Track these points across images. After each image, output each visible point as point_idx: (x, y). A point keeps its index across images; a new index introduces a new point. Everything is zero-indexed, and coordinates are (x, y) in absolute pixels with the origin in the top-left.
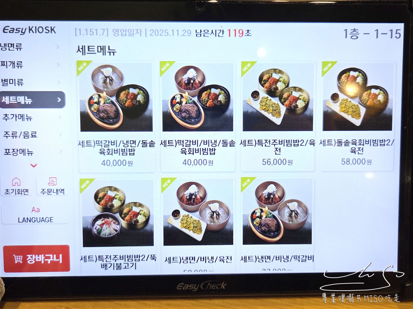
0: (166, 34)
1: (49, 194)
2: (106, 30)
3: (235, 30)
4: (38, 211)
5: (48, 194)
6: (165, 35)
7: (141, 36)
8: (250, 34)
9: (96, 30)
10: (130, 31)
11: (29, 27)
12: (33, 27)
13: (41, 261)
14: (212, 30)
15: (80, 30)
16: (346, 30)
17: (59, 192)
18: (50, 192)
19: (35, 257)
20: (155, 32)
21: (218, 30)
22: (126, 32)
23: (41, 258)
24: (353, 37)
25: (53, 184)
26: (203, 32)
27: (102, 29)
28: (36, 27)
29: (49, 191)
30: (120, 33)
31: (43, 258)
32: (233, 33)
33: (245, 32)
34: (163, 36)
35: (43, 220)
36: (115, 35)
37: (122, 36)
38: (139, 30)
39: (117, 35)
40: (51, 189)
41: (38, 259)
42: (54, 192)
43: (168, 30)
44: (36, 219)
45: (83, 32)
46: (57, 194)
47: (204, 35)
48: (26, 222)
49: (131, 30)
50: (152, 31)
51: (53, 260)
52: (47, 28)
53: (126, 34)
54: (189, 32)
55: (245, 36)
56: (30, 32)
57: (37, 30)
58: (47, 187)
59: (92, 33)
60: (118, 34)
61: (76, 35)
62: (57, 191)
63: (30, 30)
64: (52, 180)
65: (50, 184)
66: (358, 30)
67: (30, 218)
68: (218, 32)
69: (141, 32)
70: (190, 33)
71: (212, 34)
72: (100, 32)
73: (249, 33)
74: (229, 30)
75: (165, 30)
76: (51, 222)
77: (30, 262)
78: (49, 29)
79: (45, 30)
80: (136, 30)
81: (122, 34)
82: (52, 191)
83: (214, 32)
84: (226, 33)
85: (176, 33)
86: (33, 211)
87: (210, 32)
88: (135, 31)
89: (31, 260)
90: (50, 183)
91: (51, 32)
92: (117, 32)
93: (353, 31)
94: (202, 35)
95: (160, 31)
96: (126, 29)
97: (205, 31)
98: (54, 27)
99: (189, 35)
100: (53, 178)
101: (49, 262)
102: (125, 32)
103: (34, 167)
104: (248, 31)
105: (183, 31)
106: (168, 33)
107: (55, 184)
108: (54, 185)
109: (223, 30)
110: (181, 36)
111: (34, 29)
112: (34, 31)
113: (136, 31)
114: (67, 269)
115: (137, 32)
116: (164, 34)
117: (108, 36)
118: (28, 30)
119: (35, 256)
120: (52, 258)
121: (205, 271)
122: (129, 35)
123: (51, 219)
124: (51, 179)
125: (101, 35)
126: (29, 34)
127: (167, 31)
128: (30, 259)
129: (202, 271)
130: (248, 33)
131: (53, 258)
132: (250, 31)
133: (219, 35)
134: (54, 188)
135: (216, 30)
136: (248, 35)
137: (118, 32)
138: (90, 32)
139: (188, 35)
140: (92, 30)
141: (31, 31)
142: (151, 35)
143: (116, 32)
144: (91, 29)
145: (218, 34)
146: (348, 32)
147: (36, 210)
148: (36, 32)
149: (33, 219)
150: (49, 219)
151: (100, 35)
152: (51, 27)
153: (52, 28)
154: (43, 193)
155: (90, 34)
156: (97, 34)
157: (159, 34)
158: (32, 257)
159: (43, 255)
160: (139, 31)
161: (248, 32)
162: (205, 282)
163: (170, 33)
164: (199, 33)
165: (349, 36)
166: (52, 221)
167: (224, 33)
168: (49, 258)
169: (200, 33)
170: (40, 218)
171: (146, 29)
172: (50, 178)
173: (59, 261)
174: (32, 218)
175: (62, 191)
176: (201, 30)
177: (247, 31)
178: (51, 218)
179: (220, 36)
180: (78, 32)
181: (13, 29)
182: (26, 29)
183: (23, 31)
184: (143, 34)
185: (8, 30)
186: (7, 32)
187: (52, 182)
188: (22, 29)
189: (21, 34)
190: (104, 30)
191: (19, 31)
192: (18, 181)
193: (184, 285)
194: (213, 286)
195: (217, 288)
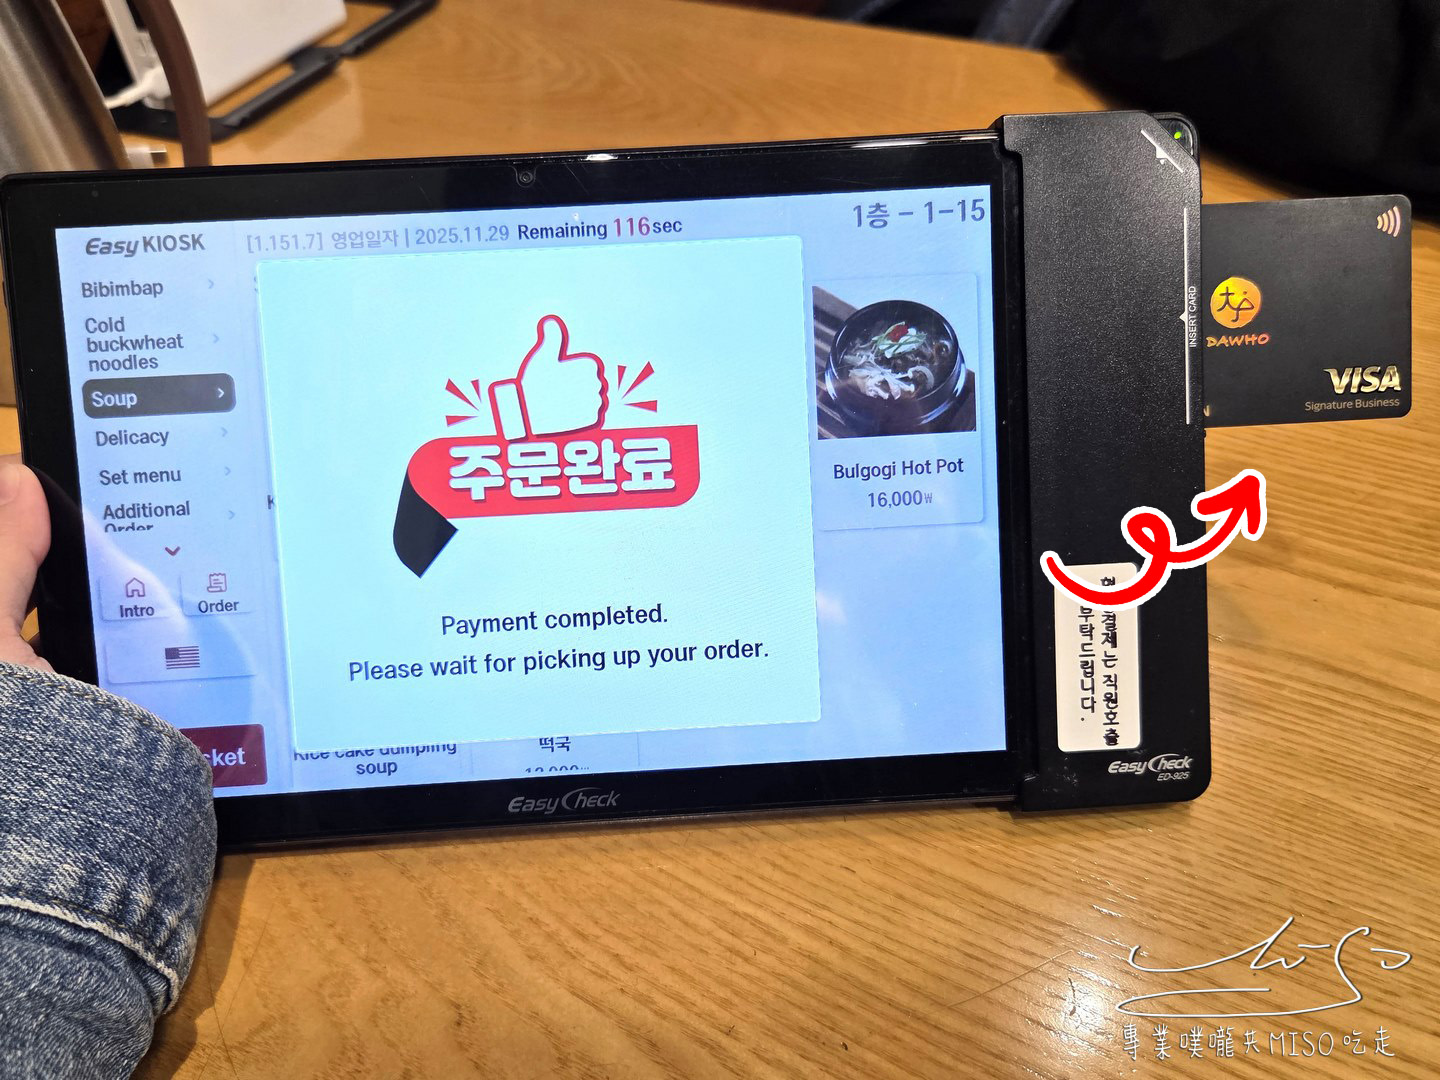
0: (453, 238)
2: (317, 237)
6: (450, 240)
7: (396, 245)
9: (295, 236)
10: (370, 235)
11: (144, 238)
12: (152, 237)
15: (258, 238)
16: (859, 208)
20: (428, 236)
22: (362, 239)
24: (875, 224)
25: (219, 589)
27: (307, 235)
28: (159, 238)
30: (348, 242)
34: (446, 242)
36: (338, 246)
37: (352, 247)
38: (391, 231)
39: (343, 246)
43: (455, 229)
45: (266, 242)
49: (372, 233)
50: (420, 232)
52: (184, 239)
53: (362, 244)
54: (504, 230)
56: (146, 250)
57: (162, 243)
59: (285, 245)
60: (345, 245)
61: (250, 251)
63: (147, 243)
64: (215, 581)
65: (210, 590)
66: (885, 206)
69: (395, 235)
70: (507, 233)
72: (304, 241)
75: (451, 230)
78: (190, 240)
79: (179, 244)
81: (352, 244)
85: (474, 234)
88: (383, 236)
90: (211, 587)
91: (194, 248)
92: (342, 241)
93: (874, 209)
95: (439, 232)
96: (361, 233)
98: (201, 235)
99: (504, 237)
100: (218, 576)
102: (359, 238)
103: (173, 553)
105: (490, 229)
106: (455, 235)
107: (224, 589)
108: (221, 591)
110: (487, 240)
111: (154, 243)
112: (156, 246)
113: (385, 233)
114: (262, 780)
115: (388, 237)
116: (447, 238)
117: (321, 248)
122: (369, 246)
124: (213, 578)
125: (307, 247)
126: (145, 253)
127: (453, 232)
129: (556, 770)
137: (345, 239)
138: (282, 242)
139: (501, 238)
140: (285, 239)
141: (149, 248)
142: (418, 242)
143: (340, 239)
144: (282, 236)
146: (865, 212)
148: (160, 250)
151: (304, 248)
152: (193, 236)
153: (196, 239)
155: (282, 247)
156: (297, 247)
157: (437, 239)
160: (391, 235)
162: (571, 793)
163: (463, 235)
165: (866, 221)
171: (406, 229)
172: (211, 575)
180: (254, 242)
181: (109, 244)
182: (137, 242)
183: (132, 248)
184: (401, 239)
185: (96, 246)
186: (94, 253)
187: (215, 583)
188: (130, 243)
189: (126, 256)
190: (313, 235)
191: (122, 248)
192: (139, 587)
193: (525, 800)
194: (590, 801)
195: (599, 804)
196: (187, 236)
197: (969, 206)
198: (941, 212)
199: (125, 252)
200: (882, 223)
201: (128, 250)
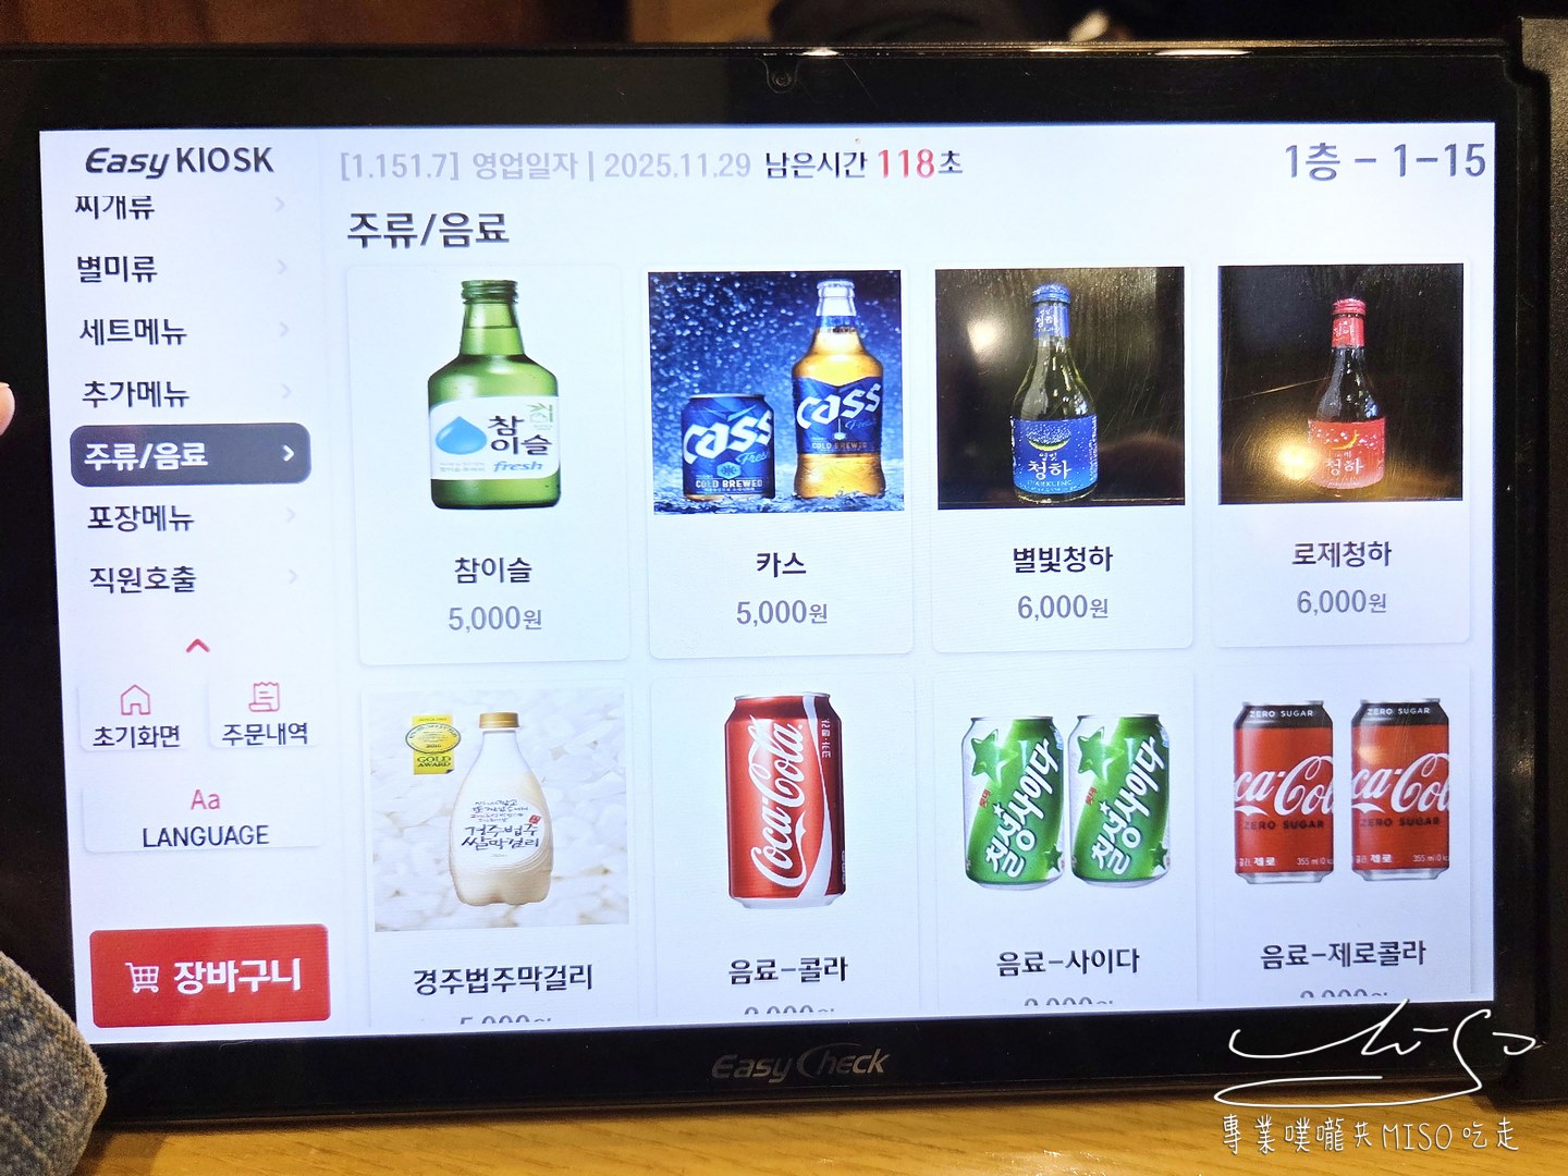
0: (663, 169)
1: (252, 741)
2: (450, 159)
3: (906, 153)
4: (214, 804)
5: (249, 744)
6: (659, 172)
7: (573, 176)
8: (958, 165)
9: (416, 157)
10: (534, 160)
11: (179, 150)
12: (191, 149)
13: (227, 982)
14: (825, 155)
15: (358, 157)
16: (1294, 148)
17: (288, 734)
18: (255, 737)
19: (204, 970)
20: (624, 165)
21: (845, 154)
22: (520, 165)
23: (224, 974)
24: (1318, 174)
25: (267, 707)
26: (791, 162)
27: (435, 156)
28: (201, 150)
29: (254, 733)
30: (499, 168)
31: (233, 971)
32: (896, 163)
33: (939, 161)
34: (652, 175)
35: (230, 836)
36: (483, 174)
37: (505, 177)
38: (566, 155)
39: (490, 174)
40: (260, 726)
41: (217, 977)
42: (269, 737)
43: (667, 155)
44: (206, 834)
45: (371, 165)
46: (281, 741)
47: (796, 172)
48: (173, 843)
49: (536, 155)
50: (612, 159)
51: (268, 979)
52: (242, 154)
53: (520, 172)
54: (743, 161)
55: (940, 172)
56: (180, 169)
57: (207, 161)
58: (244, 719)
59: (399, 170)
60: (494, 174)
61: (344, 178)
62: (280, 730)
63: (183, 159)
64: (261, 693)
65: (254, 707)
66: (1334, 147)
67: (186, 829)
68: (844, 160)
69: (573, 162)
70: (748, 166)
71: (825, 166)
72: (429, 164)
73: (953, 162)
74: (885, 153)
75: (660, 156)
76: (259, 843)
77: (186, 987)
78: (251, 157)
79: (234, 162)
80: (555, 155)
81: (505, 172)
82: (264, 732)
83: (831, 160)
84: (875, 163)
85: (696, 164)
86: (197, 806)
87: (818, 160)
88: (554, 161)
89: (189, 979)
90: (255, 703)
91: (257, 169)
92: (489, 166)
93: (1317, 151)
94: (790, 172)
95: (642, 159)
96: (520, 155)
97: (799, 158)
98: (268, 149)
99: (743, 171)
100: (266, 685)
101: (255, 988)
102: (516, 163)
103: (197, 642)
104: (951, 154)
105: (721, 158)
106: (667, 165)
107: (274, 707)
108: (271, 710)
109: (862, 154)
110: (715, 175)
111: (194, 159)
112: (197, 166)
113: (557, 158)
114: (322, 1013)
115: (561, 163)
116: (654, 168)
117: (456, 177)
118: (173, 161)
119: (204, 966)
120: (263, 971)
121: (806, 1010)
122: (531, 176)
123: (262, 831)
124: (258, 689)
125: (434, 173)
126: (180, 174)
127: (664, 159)
128: (184, 979)
129: (794, 1011)
130: (950, 164)
131: (267, 973)
132: (958, 155)
133: (847, 172)
134: (272, 721)
135: (837, 154)
136: (951, 168)
137: (493, 163)
138: (395, 164)
139: (739, 173)
140: (400, 160)
141: (185, 165)
142: (608, 173)
143: (484, 165)
144: (396, 156)
145: (846, 166)
146: (1303, 156)
147: (207, 801)
148: (202, 169)
149: (198, 833)
150: (255, 833)
151: (429, 175)
152: (256, 150)
153: (260, 155)
154: (233, 740)
155: (395, 173)
156: (418, 174)
157: (639, 170)
158: (192, 971)
159: (231, 963)
160: (567, 161)
161: (950, 158)
162: (816, 1049)
163: (678, 165)
164: (779, 164)
165: (1304, 169)
166: (262, 839)
167: (865, 163)
168: (254, 972)
169: (781, 166)
170: (221, 828)
171: (591, 154)
172: (255, 685)
173: (291, 983)
174: (194, 830)
175: (298, 730)
176: (784, 155)
177: (947, 158)
178: (259, 827)
179: (850, 173)
180: (351, 165)
181: (124, 157)
182: (166, 157)
183: (158, 166)
184: (582, 169)
185: (103, 160)
186: (100, 170)
187: (262, 700)
188: (155, 157)
189: (148, 177)
190: (444, 157)
191: (143, 165)
192: (142, 699)
193: (738, 1060)
194: (841, 1064)
195: (856, 1070)
196: (246, 150)
197: (1461, 153)
198: (1419, 160)
199: (147, 171)
200: (1328, 174)
201: (152, 169)
